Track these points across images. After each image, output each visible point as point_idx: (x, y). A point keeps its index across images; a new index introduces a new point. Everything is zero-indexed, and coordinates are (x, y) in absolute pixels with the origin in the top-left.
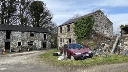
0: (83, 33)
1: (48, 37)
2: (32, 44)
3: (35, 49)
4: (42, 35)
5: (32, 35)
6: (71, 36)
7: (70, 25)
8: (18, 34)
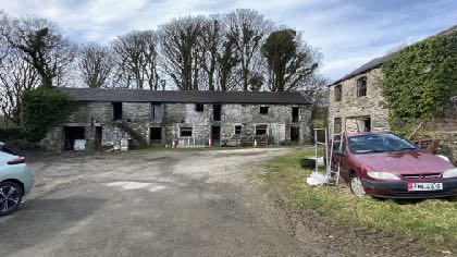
0: (418, 98)
1: (304, 114)
2: (265, 132)
3: (271, 142)
4: (287, 110)
5: (264, 111)
6: (373, 109)
7: (367, 75)
8: (235, 111)
